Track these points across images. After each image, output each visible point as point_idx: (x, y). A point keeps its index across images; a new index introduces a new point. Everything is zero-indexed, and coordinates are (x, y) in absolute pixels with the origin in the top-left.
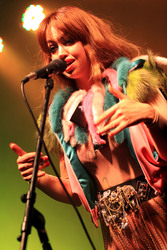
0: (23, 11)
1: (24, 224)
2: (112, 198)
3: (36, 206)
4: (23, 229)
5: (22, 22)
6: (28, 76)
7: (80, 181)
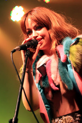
0: (12, 9)
5: (10, 16)
6: (15, 48)
7: (46, 105)
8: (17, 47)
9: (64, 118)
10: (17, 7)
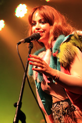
1: (15, 118)
2: (57, 108)
3: (22, 109)
4: (15, 121)
5: (15, 13)
6: (21, 41)
7: (42, 101)
8: (22, 40)
9: (61, 103)
10: (21, 5)
